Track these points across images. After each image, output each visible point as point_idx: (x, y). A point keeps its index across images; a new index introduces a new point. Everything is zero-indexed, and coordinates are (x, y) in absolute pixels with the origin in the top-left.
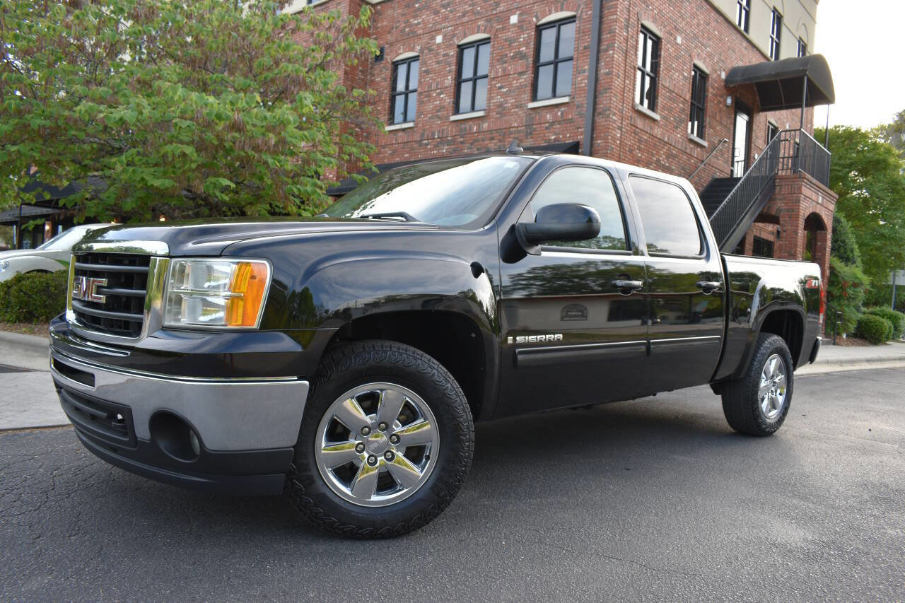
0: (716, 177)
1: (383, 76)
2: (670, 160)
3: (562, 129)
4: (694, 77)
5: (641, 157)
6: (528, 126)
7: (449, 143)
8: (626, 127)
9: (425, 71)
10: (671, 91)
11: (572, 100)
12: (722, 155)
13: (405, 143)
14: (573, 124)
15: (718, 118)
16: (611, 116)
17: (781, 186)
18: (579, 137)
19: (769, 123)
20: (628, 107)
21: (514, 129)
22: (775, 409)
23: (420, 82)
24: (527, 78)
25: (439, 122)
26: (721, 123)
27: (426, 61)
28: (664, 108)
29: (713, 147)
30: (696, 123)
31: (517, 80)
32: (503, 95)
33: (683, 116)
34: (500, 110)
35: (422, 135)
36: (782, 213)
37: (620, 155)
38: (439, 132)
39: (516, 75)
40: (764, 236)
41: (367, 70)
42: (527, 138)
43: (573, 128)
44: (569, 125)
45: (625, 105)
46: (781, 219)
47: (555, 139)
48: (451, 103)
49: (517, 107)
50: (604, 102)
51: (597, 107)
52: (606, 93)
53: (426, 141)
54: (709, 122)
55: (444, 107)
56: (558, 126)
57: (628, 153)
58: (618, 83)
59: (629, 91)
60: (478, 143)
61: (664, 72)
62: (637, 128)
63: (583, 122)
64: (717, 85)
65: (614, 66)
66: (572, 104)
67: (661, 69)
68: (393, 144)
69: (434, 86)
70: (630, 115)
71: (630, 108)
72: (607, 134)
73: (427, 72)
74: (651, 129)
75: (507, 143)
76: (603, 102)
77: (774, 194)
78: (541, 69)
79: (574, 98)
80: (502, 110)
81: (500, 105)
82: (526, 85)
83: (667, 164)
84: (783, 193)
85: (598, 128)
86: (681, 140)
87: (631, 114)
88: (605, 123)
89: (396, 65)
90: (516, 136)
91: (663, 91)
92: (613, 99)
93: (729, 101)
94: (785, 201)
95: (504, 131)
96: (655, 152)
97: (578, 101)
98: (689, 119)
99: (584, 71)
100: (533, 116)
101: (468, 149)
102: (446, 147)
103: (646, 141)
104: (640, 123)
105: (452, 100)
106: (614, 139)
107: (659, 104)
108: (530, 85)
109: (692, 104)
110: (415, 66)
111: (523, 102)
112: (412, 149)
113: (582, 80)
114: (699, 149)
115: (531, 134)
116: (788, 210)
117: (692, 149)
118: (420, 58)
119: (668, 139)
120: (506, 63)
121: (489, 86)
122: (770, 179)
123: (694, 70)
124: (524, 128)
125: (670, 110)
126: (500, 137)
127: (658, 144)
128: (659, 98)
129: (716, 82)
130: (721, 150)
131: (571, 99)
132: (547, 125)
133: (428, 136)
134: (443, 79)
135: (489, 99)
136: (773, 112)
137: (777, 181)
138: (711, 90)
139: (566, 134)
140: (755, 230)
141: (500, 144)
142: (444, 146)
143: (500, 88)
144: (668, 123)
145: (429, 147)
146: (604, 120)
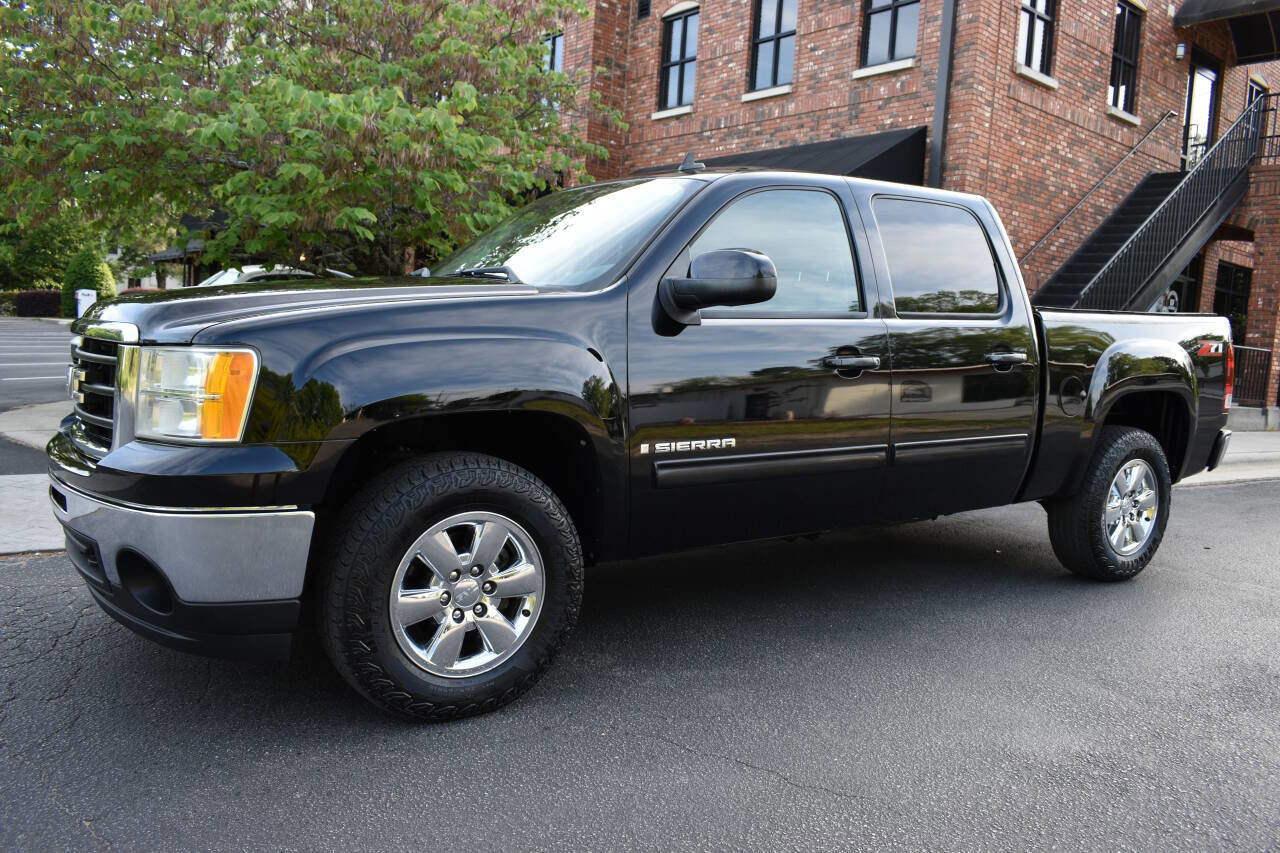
0: (1155, 171)
1: (650, 39)
2: (1075, 148)
3: (901, 109)
4: (1120, 18)
5: (1025, 146)
6: (854, 105)
7: (740, 135)
8: (1001, 102)
9: (707, 30)
10: (1078, 42)
11: (918, 64)
12: (1167, 137)
13: (679, 136)
14: (918, 100)
15: (1160, 78)
16: (975, 86)
17: (1258, 183)
18: (927, 120)
19: (1252, 81)
20: (1003, 70)
21: (832, 111)
22: (1136, 541)
23: (700, 46)
24: (853, 32)
25: (727, 104)
26: (1165, 86)
27: (709, 15)
28: (1066, 68)
29: (1151, 126)
30: (1122, 89)
31: (837, 37)
32: (817, 60)
33: (1099, 80)
34: (812, 82)
35: (704, 123)
36: (1259, 225)
37: (990, 145)
38: (726, 119)
39: (836, 29)
40: (1237, 260)
41: (628, 31)
42: (851, 124)
43: (918, 106)
44: (913, 101)
45: (999, 68)
46: (1256, 235)
47: (892, 124)
48: (744, 75)
49: (836, 78)
50: (966, 65)
51: (955, 72)
52: (968, 50)
53: (709, 133)
54: (1145, 87)
55: (733, 82)
56: (896, 104)
57: (1004, 141)
58: (987, 34)
59: (1007, 46)
60: (781, 133)
61: (1068, 12)
62: (1018, 101)
63: (934, 97)
64: (1159, 27)
65: (982, 9)
66: (916, 70)
67: (1062, 8)
68: (663, 138)
69: (719, 52)
70: (1007, 82)
71: (1008, 72)
72: (968, 114)
73: (710, 31)
74: (1043, 101)
75: (822, 132)
76: (963, 64)
77: (1246, 194)
78: (874, 18)
79: (920, 60)
80: (815, 83)
81: (813, 76)
82: (850, 44)
83: (1069, 156)
84: (1261, 194)
85: (956, 105)
86: (1094, 117)
87: (1008, 80)
88: (966, 97)
89: (668, 23)
90: (835, 120)
91: (1065, 42)
92: (979, 59)
93: (1181, 51)
94: (1265, 207)
95: (818, 113)
96: (1048, 137)
97: (926, 65)
98: (1109, 83)
99: (936, 18)
100: (861, 89)
101: (767, 142)
102: (736, 141)
103: (1035, 122)
104: (1024, 94)
105: (744, 70)
106: (980, 120)
107: (1058, 63)
108: (856, 43)
109: (1115, 59)
110: (694, 23)
111: (846, 70)
112: (690, 145)
113: (932, 32)
114: (1125, 130)
115: (856, 117)
116: (1269, 222)
117: (1112, 129)
118: (701, 10)
119: (1073, 116)
120: (821, 11)
121: (797, 48)
122: (1240, 173)
123: (1119, 5)
124: (846, 108)
125: (1077, 71)
126: (812, 124)
127: (1054, 124)
128: (1058, 53)
129: (1158, 21)
130: (1164, 130)
131: (916, 62)
132: (880, 103)
133: (711, 125)
134: (732, 39)
135: (798, 68)
136: (1259, 65)
137: (1253, 175)
138: (1149, 35)
139: (907, 116)
140: (1221, 253)
141: (813, 133)
142: (733, 139)
143: (813, 50)
144: (1073, 92)
145: (712, 141)
146: (964, 91)
